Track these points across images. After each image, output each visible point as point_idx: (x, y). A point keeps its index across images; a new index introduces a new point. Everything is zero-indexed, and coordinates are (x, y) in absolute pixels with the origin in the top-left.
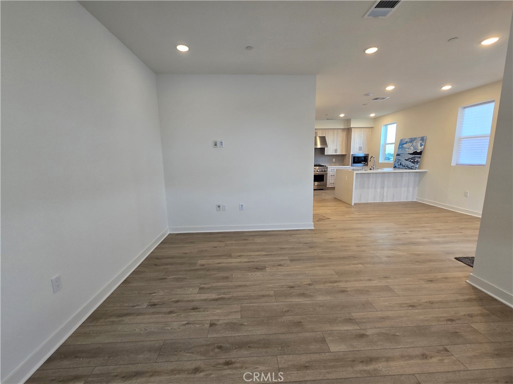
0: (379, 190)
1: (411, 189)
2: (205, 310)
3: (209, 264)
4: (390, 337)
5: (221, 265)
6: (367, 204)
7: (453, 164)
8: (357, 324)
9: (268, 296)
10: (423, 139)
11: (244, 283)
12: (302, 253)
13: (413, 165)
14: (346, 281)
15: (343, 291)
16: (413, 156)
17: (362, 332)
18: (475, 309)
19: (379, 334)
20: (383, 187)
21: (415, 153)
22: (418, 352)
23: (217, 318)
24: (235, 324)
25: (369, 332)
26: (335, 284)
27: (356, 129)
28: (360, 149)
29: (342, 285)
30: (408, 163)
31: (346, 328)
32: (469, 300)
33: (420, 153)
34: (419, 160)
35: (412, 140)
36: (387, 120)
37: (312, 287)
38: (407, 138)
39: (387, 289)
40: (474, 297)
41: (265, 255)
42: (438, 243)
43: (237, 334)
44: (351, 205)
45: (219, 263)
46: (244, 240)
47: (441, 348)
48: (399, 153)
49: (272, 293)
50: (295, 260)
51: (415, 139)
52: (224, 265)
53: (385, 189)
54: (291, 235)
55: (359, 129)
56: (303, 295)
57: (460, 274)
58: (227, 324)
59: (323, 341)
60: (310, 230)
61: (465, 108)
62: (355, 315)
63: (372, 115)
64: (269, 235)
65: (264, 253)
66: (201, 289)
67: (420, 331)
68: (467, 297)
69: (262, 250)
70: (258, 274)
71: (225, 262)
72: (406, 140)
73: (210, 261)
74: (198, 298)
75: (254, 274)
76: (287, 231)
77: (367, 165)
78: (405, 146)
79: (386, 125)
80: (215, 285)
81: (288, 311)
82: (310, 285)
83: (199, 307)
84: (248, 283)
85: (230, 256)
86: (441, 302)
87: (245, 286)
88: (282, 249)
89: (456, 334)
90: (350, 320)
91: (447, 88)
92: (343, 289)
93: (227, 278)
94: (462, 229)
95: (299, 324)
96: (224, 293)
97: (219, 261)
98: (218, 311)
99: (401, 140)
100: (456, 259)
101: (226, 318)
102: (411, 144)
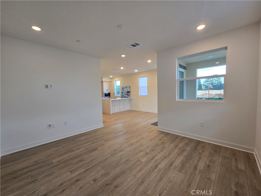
0: (119, 107)
1: (128, 105)
2: (84, 178)
3: (63, 159)
4: (153, 150)
5: (71, 157)
6: (115, 113)
7: (139, 96)
8: (143, 151)
9: (109, 157)
10: (129, 87)
11: (93, 158)
12: (107, 137)
13: (128, 96)
14: (131, 141)
15: (132, 144)
16: (127, 93)
17: (146, 152)
18: (162, 135)
19: (150, 151)
20: (120, 106)
21: (128, 92)
22: (160, 150)
23: (94, 177)
24: (105, 174)
25: (148, 152)
26: (128, 143)
27: (105, 82)
28: (107, 90)
29: (131, 142)
30: (126, 95)
31: (142, 154)
32: (160, 134)
33: (129, 92)
34: (129, 94)
35: (126, 87)
36: (116, 79)
37: (122, 147)
38: (124, 86)
39: (142, 138)
40: (160, 133)
41: (91, 144)
42: (144, 121)
43: (110, 176)
44: (110, 114)
45: (69, 156)
46: (72, 141)
47: (163, 147)
48: (122, 92)
49: (109, 156)
50: (107, 141)
51: (127, 87)
52: (73, 156)
53: (121, 106)
54: (96, 132)
55: (106, 82)
56: (121, 151)
57: (155, 128)
58: (102, 176)
59: (139, 160)
60: (103, 127)
61: (140, 78)
62: (141, 149)
63: (111, 77)
64: (85, 135)
65: (90, 143)
66: (70, 172)
67: (157, 145)
68: (159, 133)
69: (88, 142)
70: (96, 152)
71: (72, 154)
72: (124, 87)
73: (62, 158)
74: (74, 176)
75: (94, 153)
76: (92, 130)
77: (110, 97)
78: (124, 89)
79: (116, 81)
80: (77, 166)
81: (121, 158)
82: (120, 147)
83: (79, 179)
84: (95, 157)
85: (73, 151)
86: (156, 136)
87: (94, 159)
88: (97, 138)
89: (163, 143)
90: (141, 151)
91: (136, 71)
92: (132, 143)
93: (81, 160)
94: (147, 116)
95: (128, 160)
96: (87, 167)
97: (68, 155)
98: (92, 174)
99: (122, 87)
100: (151, 124)
101: (99, 174)
102: (126, 89)
